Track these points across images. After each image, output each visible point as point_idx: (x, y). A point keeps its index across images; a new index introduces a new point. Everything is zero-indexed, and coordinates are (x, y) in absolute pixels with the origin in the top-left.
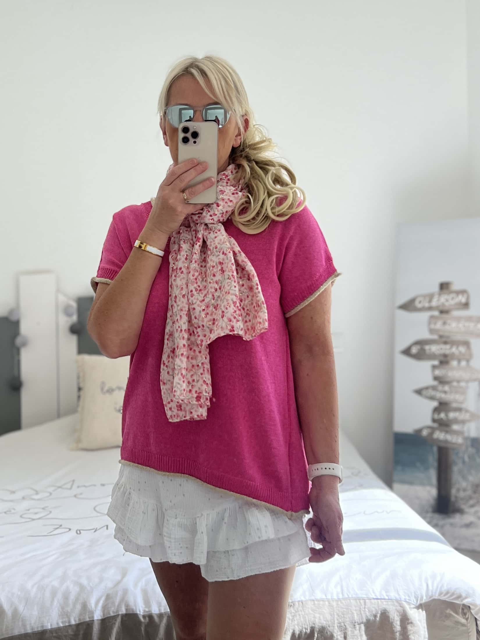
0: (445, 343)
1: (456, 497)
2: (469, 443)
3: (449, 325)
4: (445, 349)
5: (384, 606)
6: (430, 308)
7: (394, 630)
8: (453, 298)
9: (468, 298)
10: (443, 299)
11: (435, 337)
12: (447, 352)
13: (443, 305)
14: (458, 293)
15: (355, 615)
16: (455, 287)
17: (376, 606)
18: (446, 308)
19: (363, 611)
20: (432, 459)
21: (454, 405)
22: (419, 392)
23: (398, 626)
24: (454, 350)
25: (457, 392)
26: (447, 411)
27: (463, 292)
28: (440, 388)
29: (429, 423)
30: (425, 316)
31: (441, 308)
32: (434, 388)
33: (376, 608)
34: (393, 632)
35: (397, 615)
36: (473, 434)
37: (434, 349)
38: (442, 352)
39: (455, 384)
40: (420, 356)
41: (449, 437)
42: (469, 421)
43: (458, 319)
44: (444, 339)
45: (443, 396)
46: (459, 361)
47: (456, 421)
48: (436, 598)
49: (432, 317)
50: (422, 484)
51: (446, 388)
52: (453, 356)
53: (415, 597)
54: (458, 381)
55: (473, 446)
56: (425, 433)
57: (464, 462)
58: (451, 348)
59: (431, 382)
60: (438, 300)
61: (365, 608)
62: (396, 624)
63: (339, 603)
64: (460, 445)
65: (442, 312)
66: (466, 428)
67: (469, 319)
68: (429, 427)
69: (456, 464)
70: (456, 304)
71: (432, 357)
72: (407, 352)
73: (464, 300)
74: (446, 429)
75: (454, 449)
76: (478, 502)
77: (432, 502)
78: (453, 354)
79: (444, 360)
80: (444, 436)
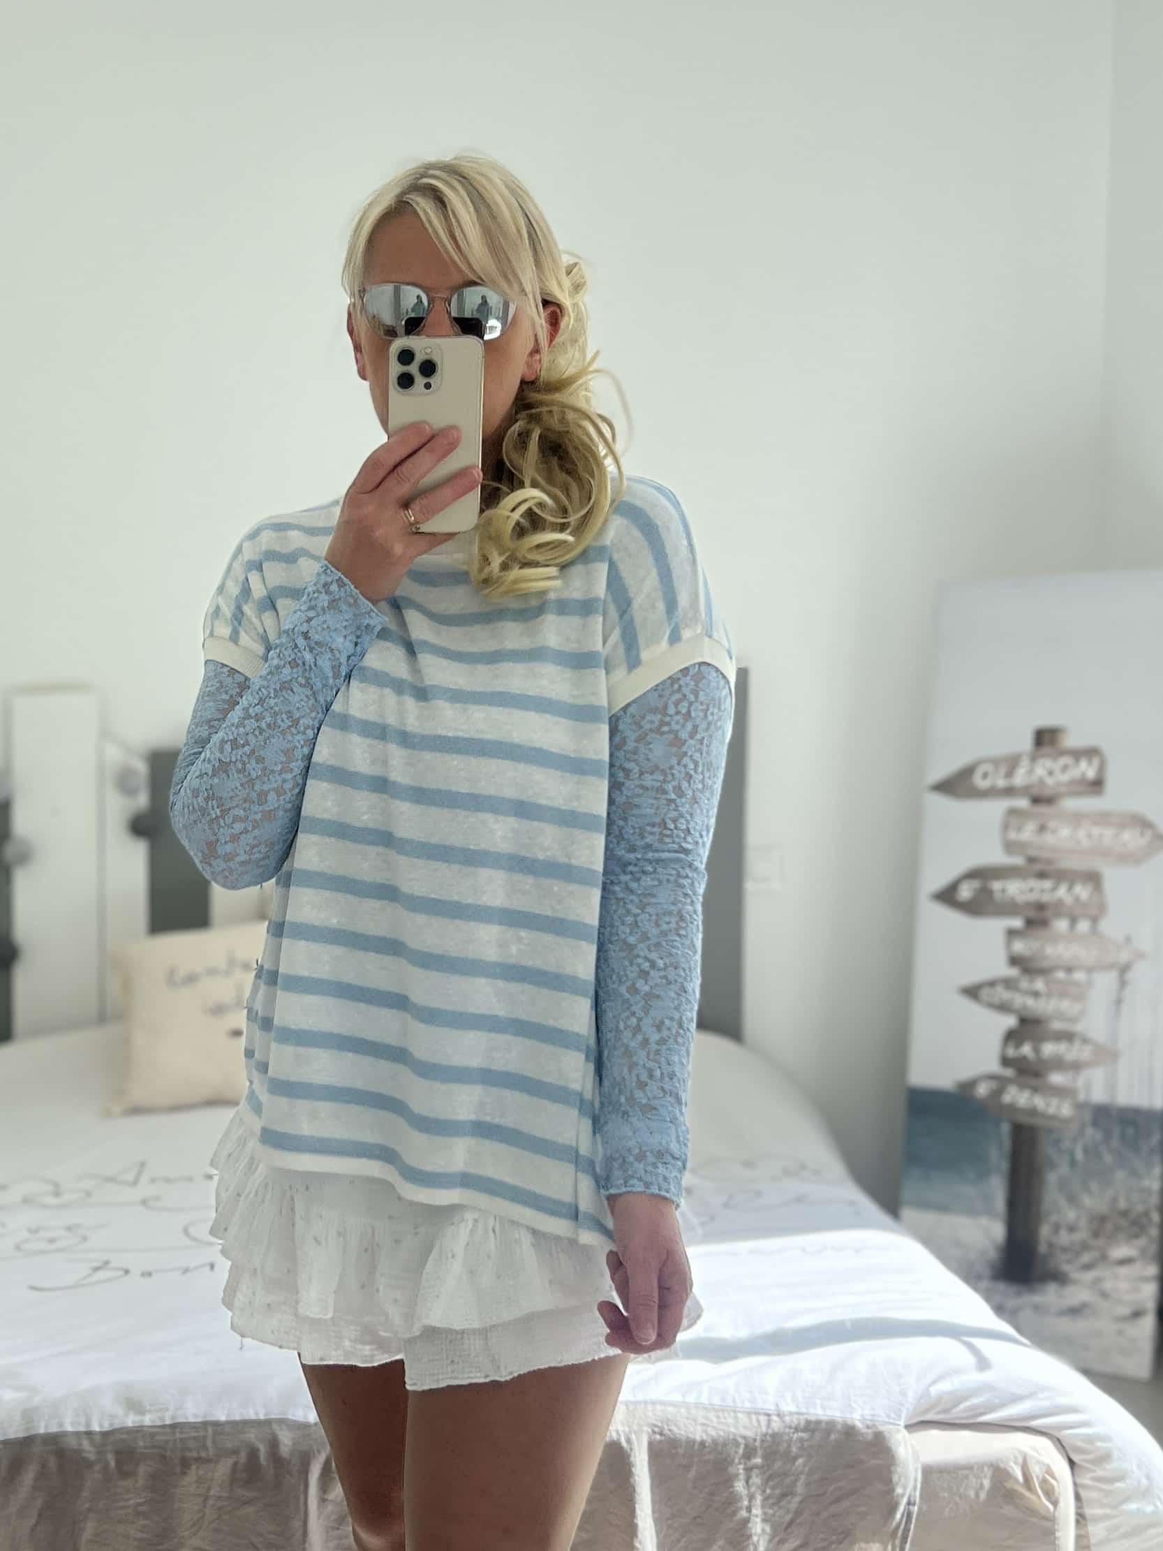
0: (1042, 875)
3: (1054, 832)
4: (1042, 890)
6: (1009, 792)
8: (1065, 768)
9: (1102, 769)
10: (1040, 771)
11: (1018, 861)
12: (1045, 898)
13: (1041, 782)
14: (1077, 754)
16: (1071, 740)
18: (1047, 792)
20: (998, 1155)
21: (1057, 1025)
22: (972, 992)
24: (1062, 892)
25: (1063, 995)
26: (1038, 1040)
27: (1091, 753)
28: (1024, 984)
29: (994, 1067)
30: (996, 809)
31: (1035, 791)
32: (1009, 983)
36: (1098, 1095)
37: (1014, 889)
38: (1032, 897)
39: (1061, 975)
40: (979, 906)
41: (1039, 1102)
42: (1089, 1064)
43: (1077, 818)
44: (1038, 867)
45: (1030, 1002)
46: (1073, 921)
47: (1059, 1064)
49: (1012, 812)
50: (972, 1212)
51: (1039, 985)
52: (1058, 909)
56: (982, 1090)
58: (1054, 889)
59: (1004, 970)
60: (1031, 771)
64: (1066, 1121)
65: (1036, 800)
66: (1081, 1081)
67: (1103, 818)
68: (992, 1077)
69: (1053, 1166)
70: (1073, 782)
71: (1009, 908)
72: (947, 896)
73: (1091, 774)
74: (1034, 1082)
75: (1050, 1131)
76: (1104, 1257)
77: (993, 1254)
78: (1060, 903)
79: (1037, 917)
80: (1029, 1098)
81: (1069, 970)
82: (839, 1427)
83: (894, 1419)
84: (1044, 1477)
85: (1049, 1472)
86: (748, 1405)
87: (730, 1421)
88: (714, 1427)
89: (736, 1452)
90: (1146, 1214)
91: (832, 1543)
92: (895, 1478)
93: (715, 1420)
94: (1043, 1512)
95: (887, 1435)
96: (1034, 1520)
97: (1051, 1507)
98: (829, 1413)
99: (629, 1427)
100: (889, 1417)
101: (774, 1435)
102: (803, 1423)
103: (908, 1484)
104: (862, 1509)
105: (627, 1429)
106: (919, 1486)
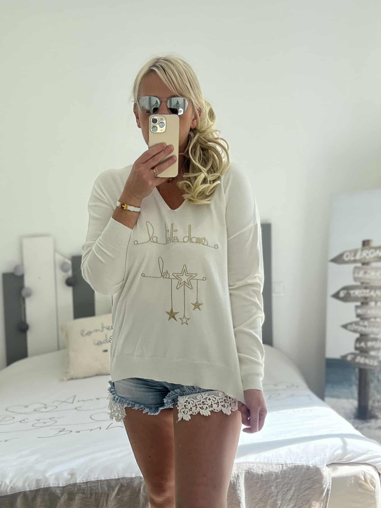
0: (366, 288)
1: (372, 407)
3: (369, 274)
4: (366, 293)
6: (355, 261)
8: (372, 253)
10: (364, 254)
11: (358, 283)
12: (367, 295)
13: (365, 258)
14: (376, 248)
16: (374, 244)
18: (367, 261)
20: (355, 379)
21: (372, 336)
22: (345, 327)
24: (372, 293)
25: (374, 326)
26: (366, 341)
27: (380, 248)
28: (361, 323)
29: (353, 350)
30: (352, 266)
31: (363, 261)
32: (356, 323)
37: (357, 293)
38: (363, 295)
39: (373, 320)
40: (346, 299)
41: (367, 361)
43: (376, 269)
44: (365, 285)
45: (363, 329)
46: (376, 302)
47: (373, 348)
49: (356, 268)
50: (347, 398)
51: (366, 323)
52: (371, 299)
56: (349, 358)
57: (378, 380)
58: (370, 292)
59: (355, 319)
60: (361, 255)
64: (376, 367)
65: (363, 264)
66: (380, 354)
68: (352, 354)
69: (372, 381)
70: (375, 257)
71: (356, 299)
72: (336, 296)
73: (380, 254)
74: (365, 355)
75: (371, 370)
77: (354, 411)
78: (372, 297)
79: (365, 302)
80: (364, 360)
81: (375, 318)
82: (305, 467)
83: (322, 463)
84: (371, 479)
85: (372, 477)
86: (276, 462)
87: (270, 467)
88: (265, 470)
89: (272, 477)
91: (304, 505)
92: (323, 482)
93: (265, 467)
94: (371, 490)
95: (320, 468)
96: (368, 493)
97: (373, 488)
98: (301, 463)
99: (238, 471)
100: (320, 462)
101: (285, 471)
102: (293, 466)
103: (327, 484)
104: (314, 493)
105: (237, 472)
106: (331, 484)
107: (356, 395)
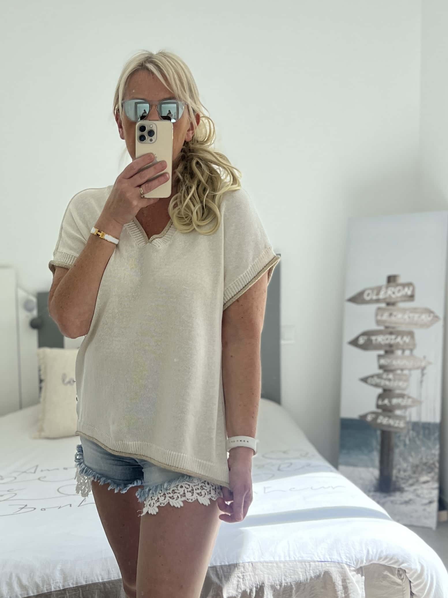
0: (391, 333)
1: (397, 477)
2: (410, 427)
3: (395, 316)
4: (391, 339)
5: (327, 568)
6: (378, 301)
7: (336, 590)
8: (399, 291)
9: (413, 291)
10: (390, 292)
11: (382, 328)
12: (392, 342)
13: (390, 296)
14: (404, 285)
15: (301, 575)
16: (402, 280)
17: (320, 568)
18: (392, 301)
19: (308, 572)
20: (376, 443)
21: (398, 392)
22: (365, 380)
23: (340, 585)
24: (399, 340)
25: (400, 380)
26: (390, 398)
27: (409, 285)
28: (385, 376)
29: (374, 408)
30: (373, 307)
31: (388, 300)
32: (379, 376)
33: (320, 570)
34: (335, 591)
35: (339, 576)
36: (414, 418)
37: (380, 339)
38: (387, 342)
39: (399, 372)
40: (367, 346)
41: (392, 422)
42: (410, 406)
43: (404, 311)
44: (389, 330)
45: (387, 383)
46: (403, 351)
47: (399, 407)
48: (375, 562)
49: (379, 309)
51: (391, 376)
52: (397, 346)
53: (355, 560)
54: (402, 370)
55: (413, 429)
56: (369, 418)
57: (405, 445)
58: (396, 339)
59: (377, 371)
60: (386, 293)
61: (310, 570)
62: (338, 584)
63: (286, 564)
64: (402, 429)
65: (388, 304)
66: (407, 413)
67: (414, 310)
68: (373, 413)
69: (397, 446)
70: (403, 296)
71: (378, 347)
72: (354, 343)
73: (409, 293)
74: (390, 414)
76: (417, 481)
77: (375, 482)
78: (398, 344)
79: (389, 350)
80: (387, 421)
90: (434, 464)
107: (377, 462)
